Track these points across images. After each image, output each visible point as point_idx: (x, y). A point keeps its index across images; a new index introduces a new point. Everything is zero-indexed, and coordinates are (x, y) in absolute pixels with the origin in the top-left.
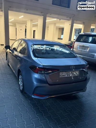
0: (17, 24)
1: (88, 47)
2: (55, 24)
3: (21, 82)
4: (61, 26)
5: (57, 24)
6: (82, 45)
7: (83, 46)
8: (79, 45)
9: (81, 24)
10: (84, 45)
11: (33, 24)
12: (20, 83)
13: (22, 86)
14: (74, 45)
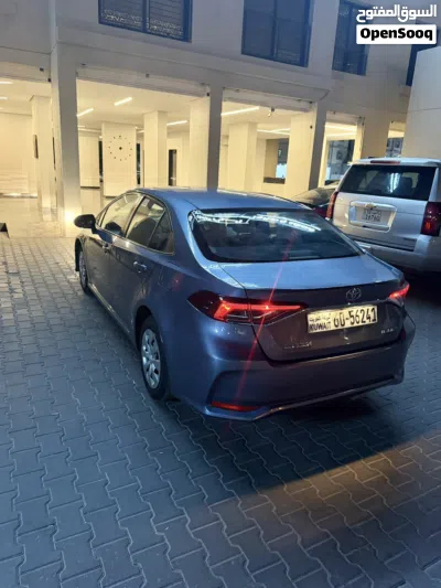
0: (103, 128)
1: (388, 212)
2: (253, 125)
3: (151, 357)
4: (277, 131)
5: (259, 126)
6: (366, 204)
7: (371, 208)
8: (353, 204)
9: (353, 124)
10: (375, 204)
11: (169, 128)
12: (148, 359)
13: (156, 371)
14: (333, 206)
